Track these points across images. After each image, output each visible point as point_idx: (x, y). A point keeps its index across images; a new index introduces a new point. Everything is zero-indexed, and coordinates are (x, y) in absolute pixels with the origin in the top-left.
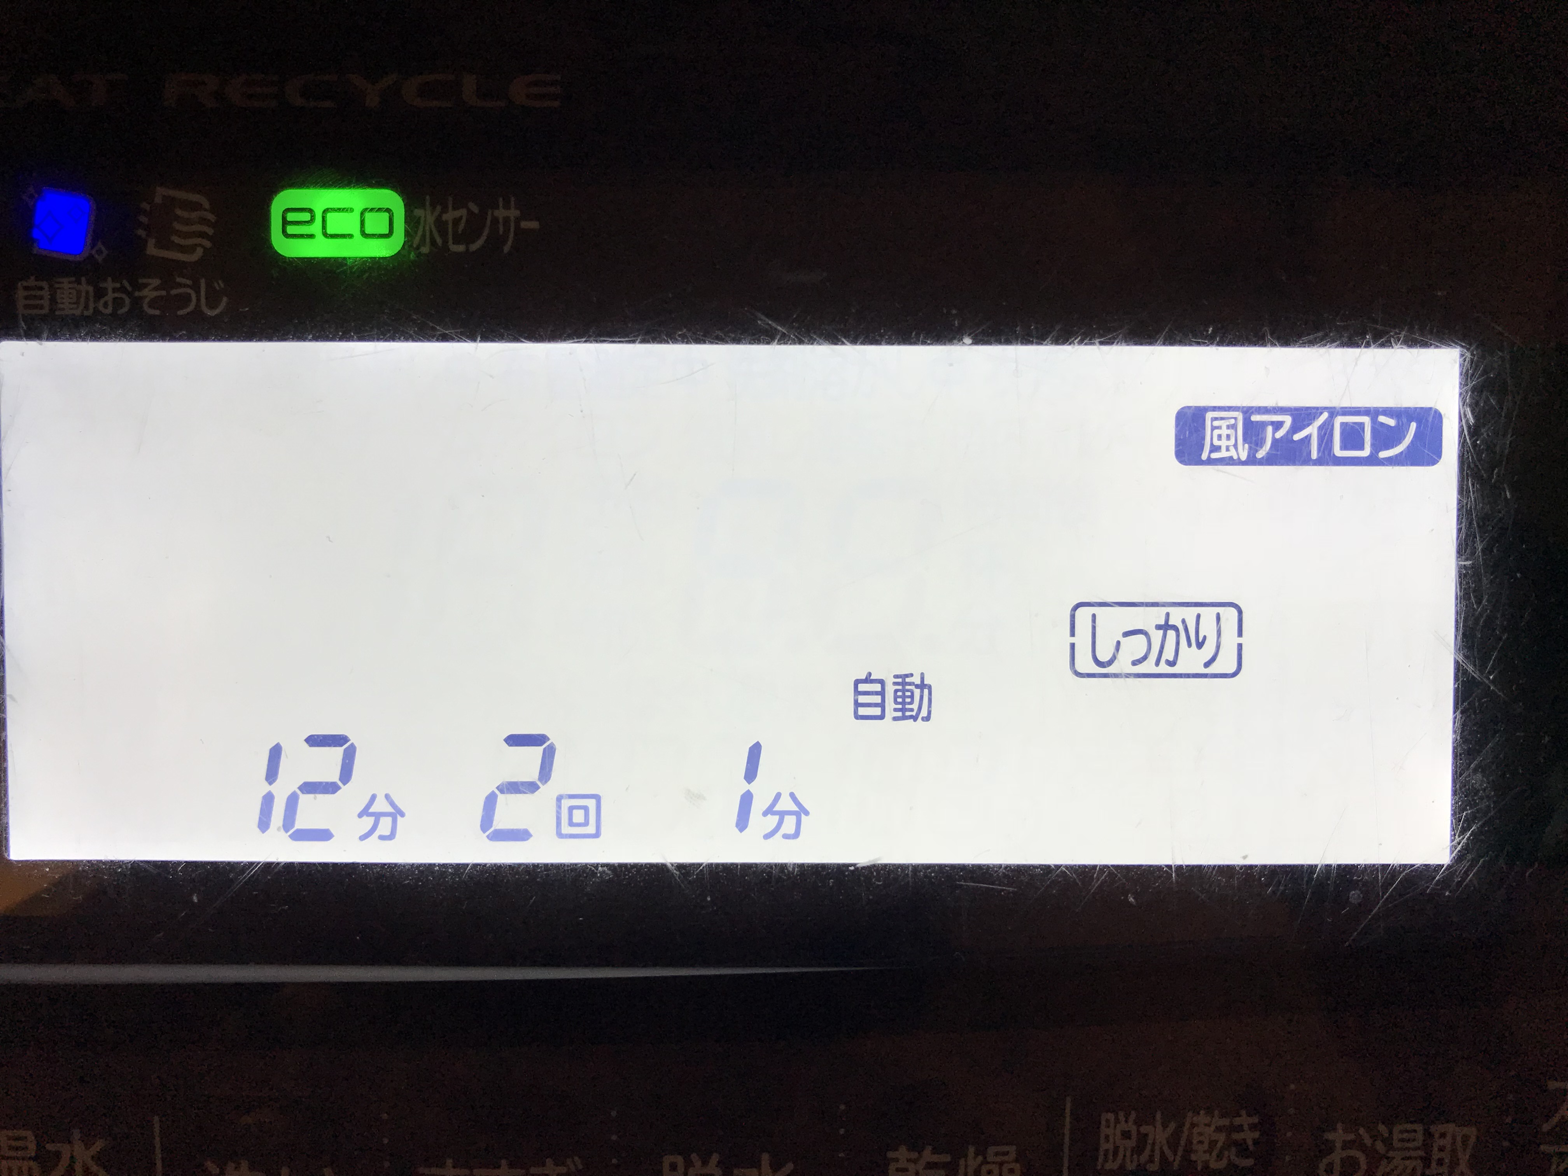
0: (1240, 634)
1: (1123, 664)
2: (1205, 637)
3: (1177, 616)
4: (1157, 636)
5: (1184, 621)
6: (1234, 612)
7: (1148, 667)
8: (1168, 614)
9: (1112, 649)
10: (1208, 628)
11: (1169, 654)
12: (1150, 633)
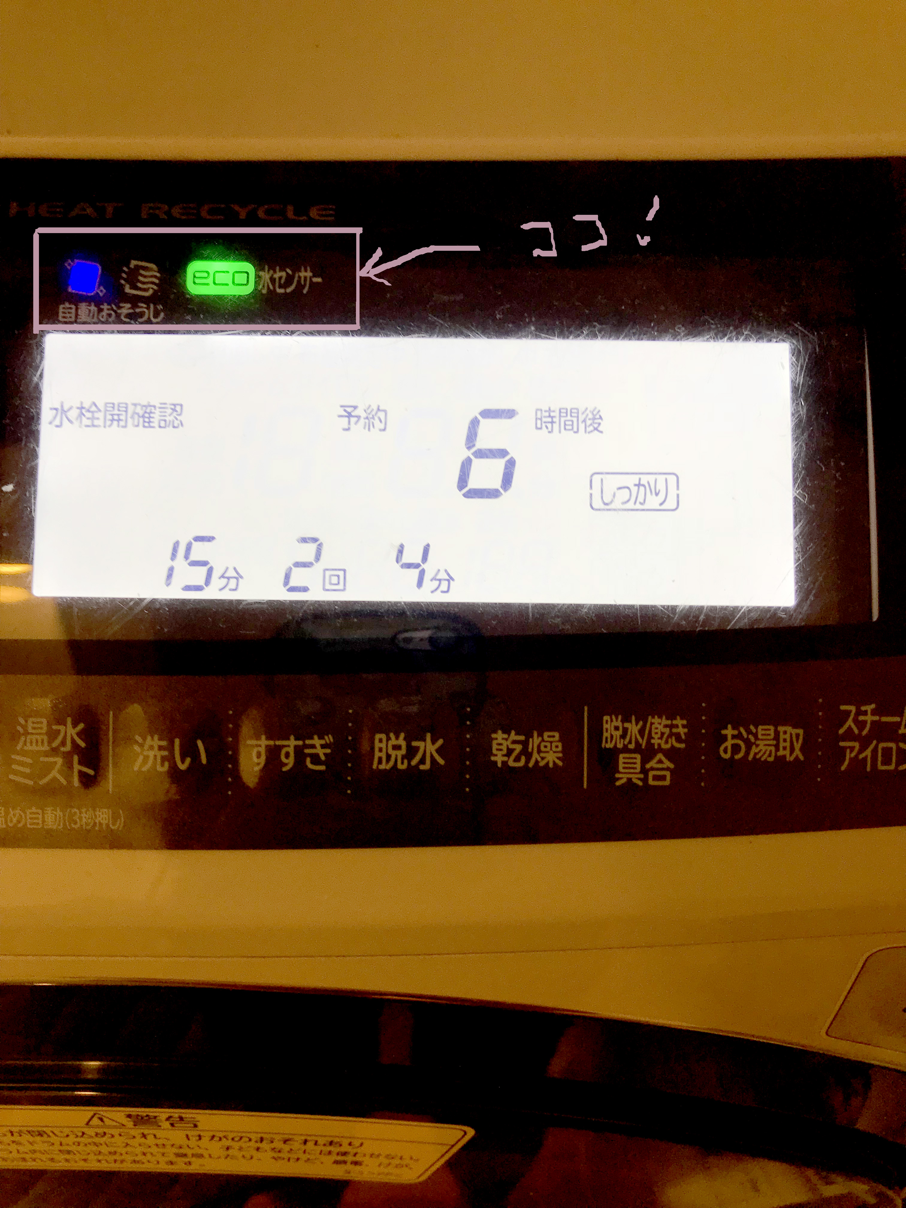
0: (678, 488)
1: (617, 504)
2: (659, 491)
3: (644, 480)
4: (634, 490)
5: (648, 483)
6: (675, 478)
7: (630, 505)
8: (640, 479)
9: (612, 497)
10: (661, 486)
11: (641, 499)
12: (631, 489)
